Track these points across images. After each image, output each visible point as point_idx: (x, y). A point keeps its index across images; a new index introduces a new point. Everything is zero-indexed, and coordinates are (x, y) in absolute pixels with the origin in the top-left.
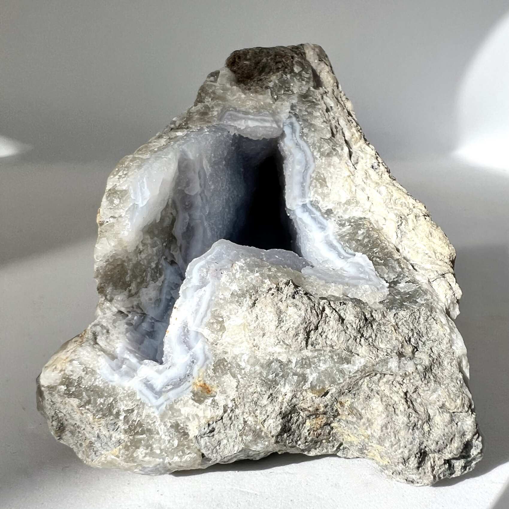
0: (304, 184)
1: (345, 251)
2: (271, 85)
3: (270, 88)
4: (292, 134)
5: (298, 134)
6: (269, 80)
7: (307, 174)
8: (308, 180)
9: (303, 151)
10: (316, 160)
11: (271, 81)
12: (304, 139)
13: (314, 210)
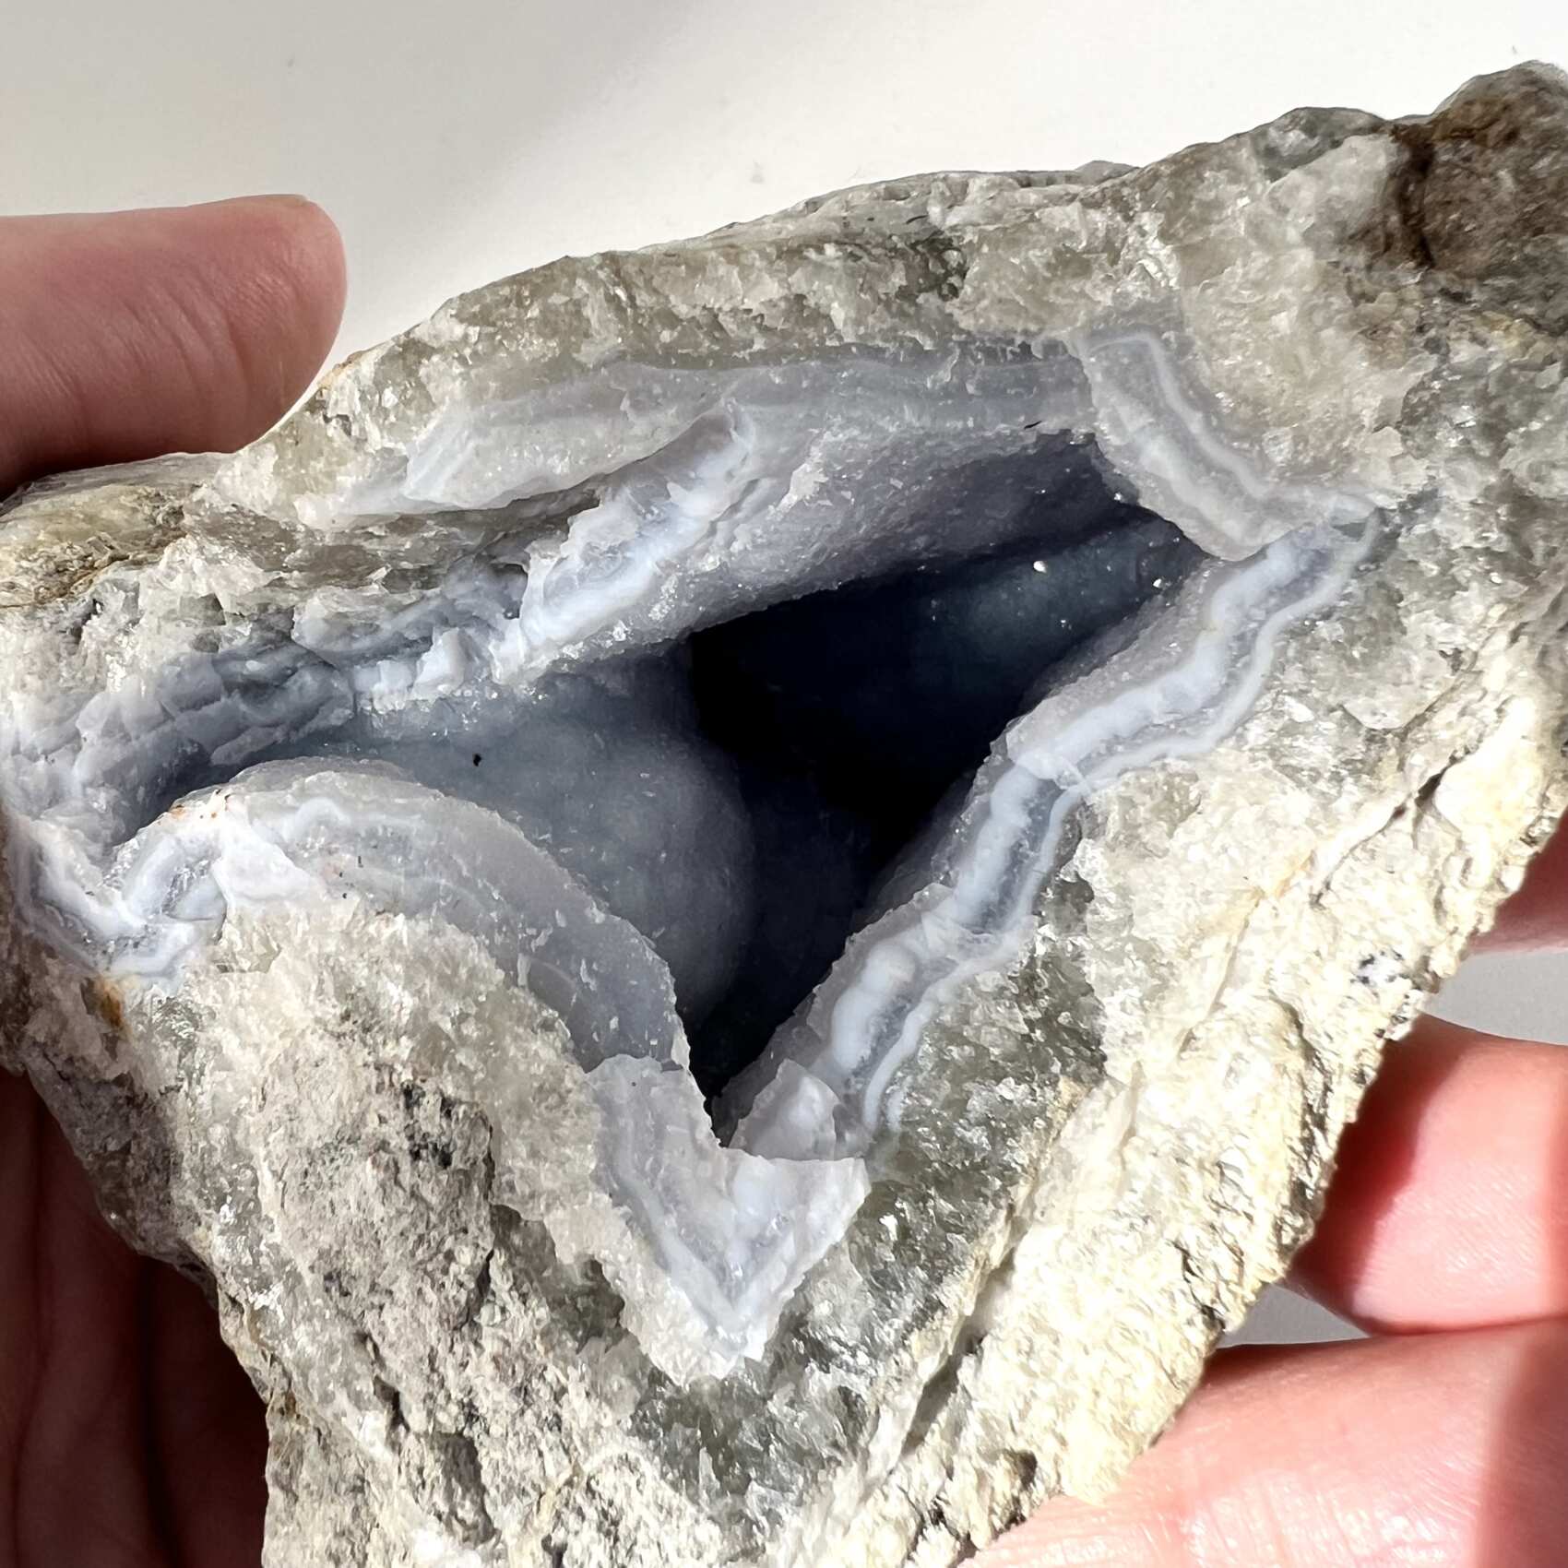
0: (1120, 748)
1: (892, 1082)
2: (1464, 353)
3: (1445, 358)
4: (1271, 594)
5: (1288, 615)
6: (1482, 331)
7: (1157, 738)
8: (1144, 755)
9: (1231, 676)
10: (1232, 742)
11: (1483, 343)
12: (1283, 650)
13: (1052, 836)
